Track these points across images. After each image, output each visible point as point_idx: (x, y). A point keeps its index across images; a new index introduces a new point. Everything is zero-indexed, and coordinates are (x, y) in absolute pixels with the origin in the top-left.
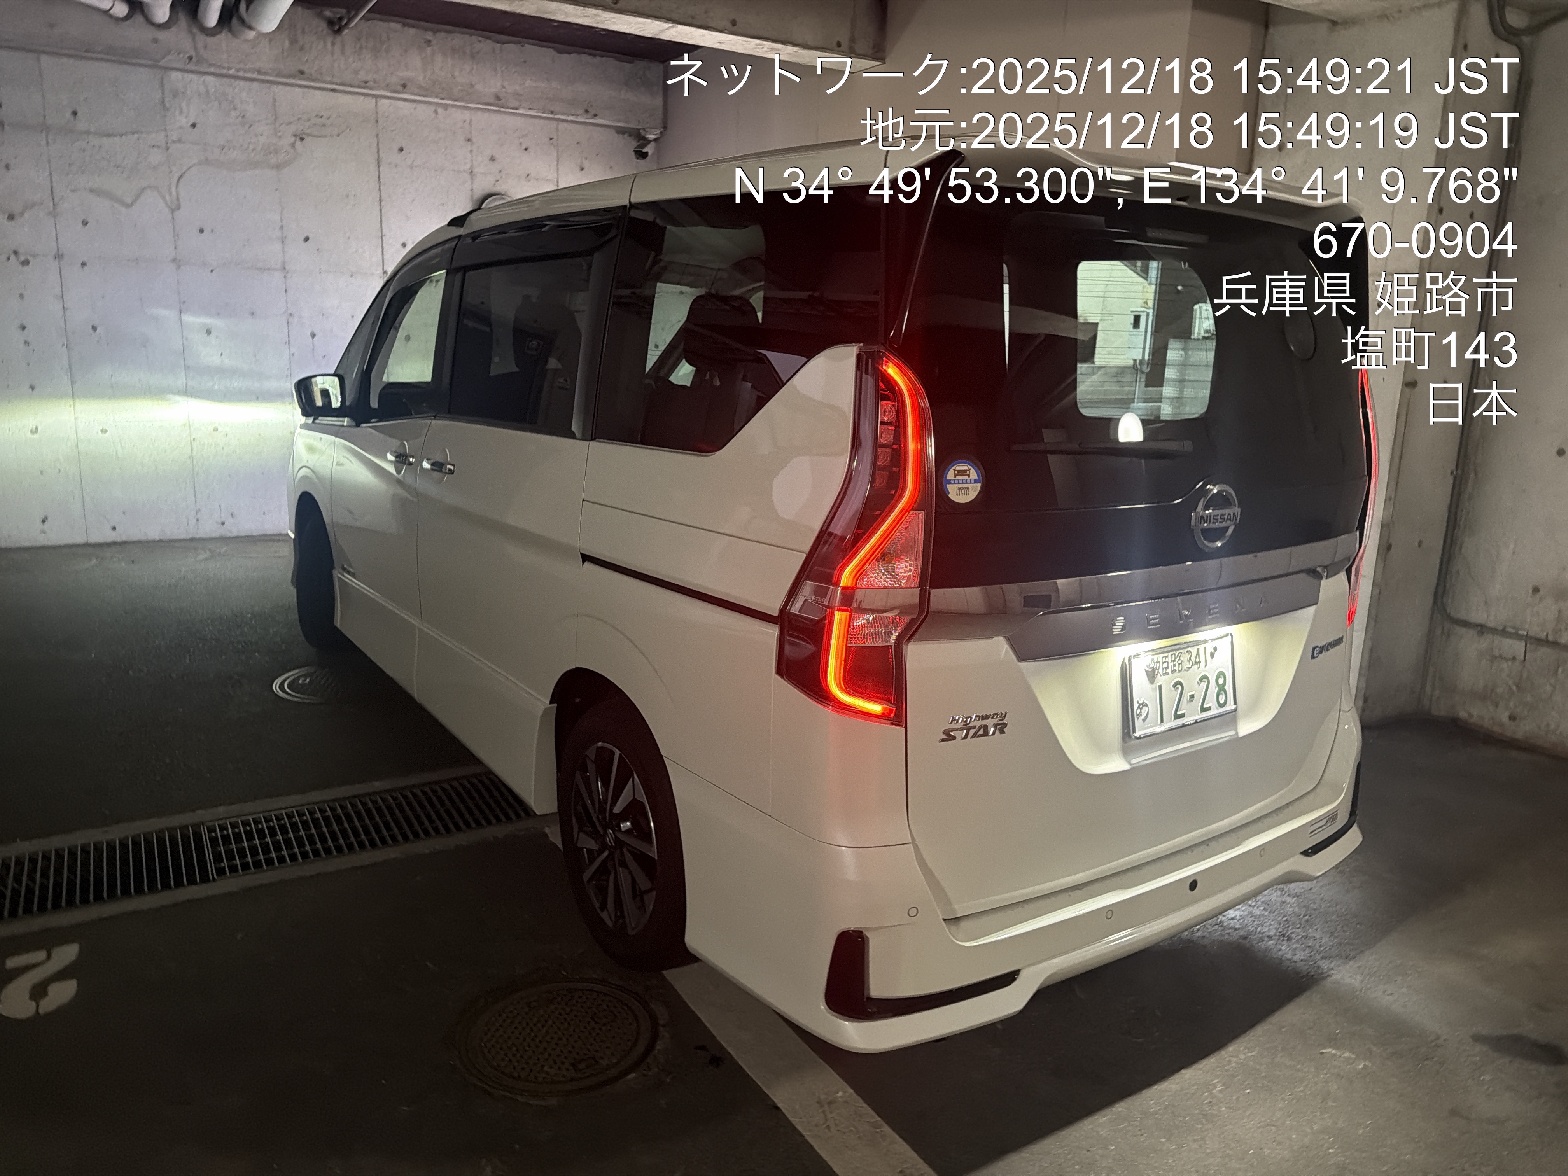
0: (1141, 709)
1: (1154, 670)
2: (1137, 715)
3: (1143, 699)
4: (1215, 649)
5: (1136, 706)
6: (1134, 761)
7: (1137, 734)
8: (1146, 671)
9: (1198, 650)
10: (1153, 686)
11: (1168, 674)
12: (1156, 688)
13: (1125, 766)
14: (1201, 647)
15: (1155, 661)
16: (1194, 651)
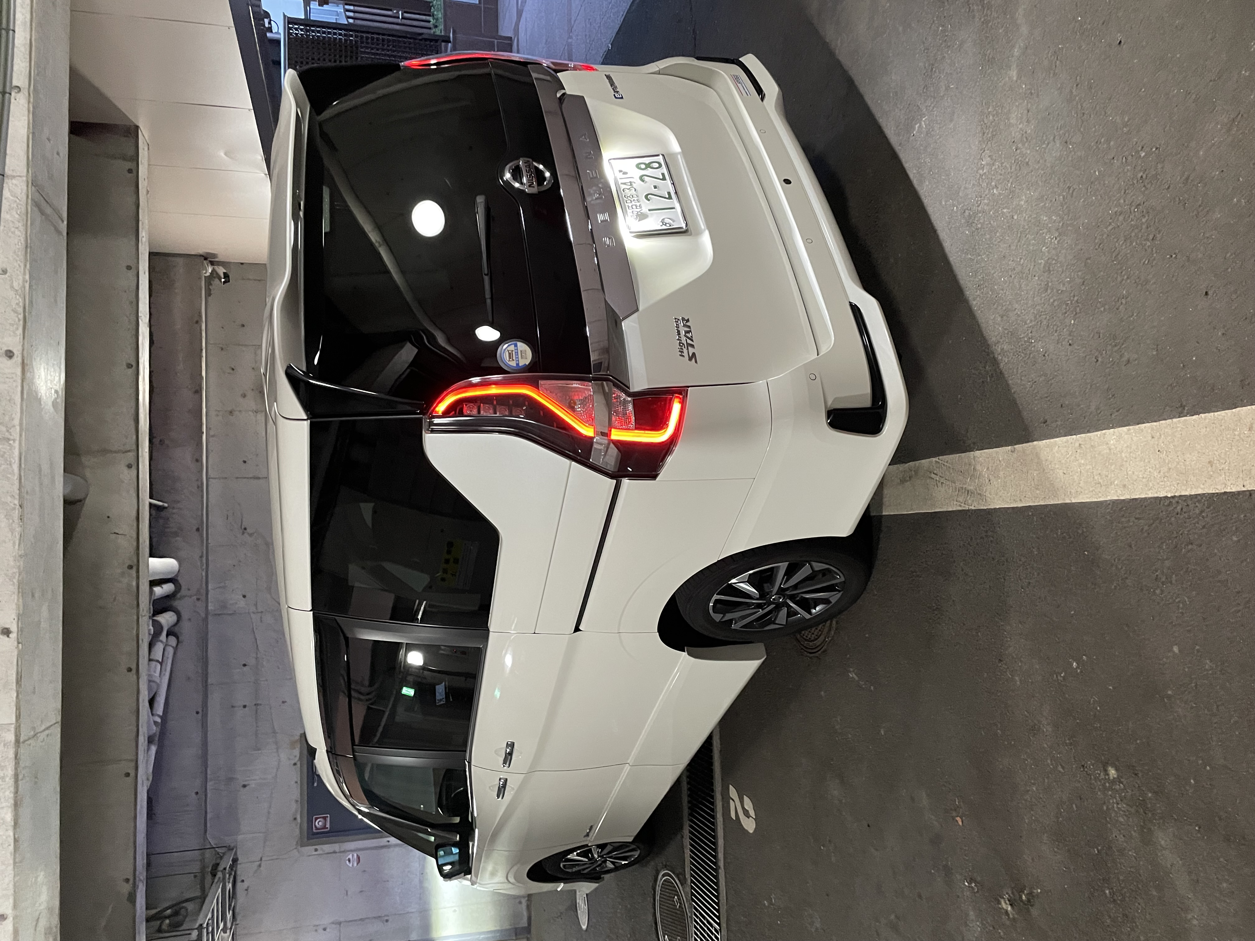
0: (666, 224)
1: (637, 215)
2: (670, 226)
3: (659, 222)
4: (620, 171)
5: (664, 227)
6: (703, 227)
7: (684, 226)
8: (639, 220)
9: (622, 184)
10: (649, 215)
11: (640, 205)
12: (651, 213)
13: (707, 233)
14: (620, 181)
15: (632, 214)
16: (623, 187)
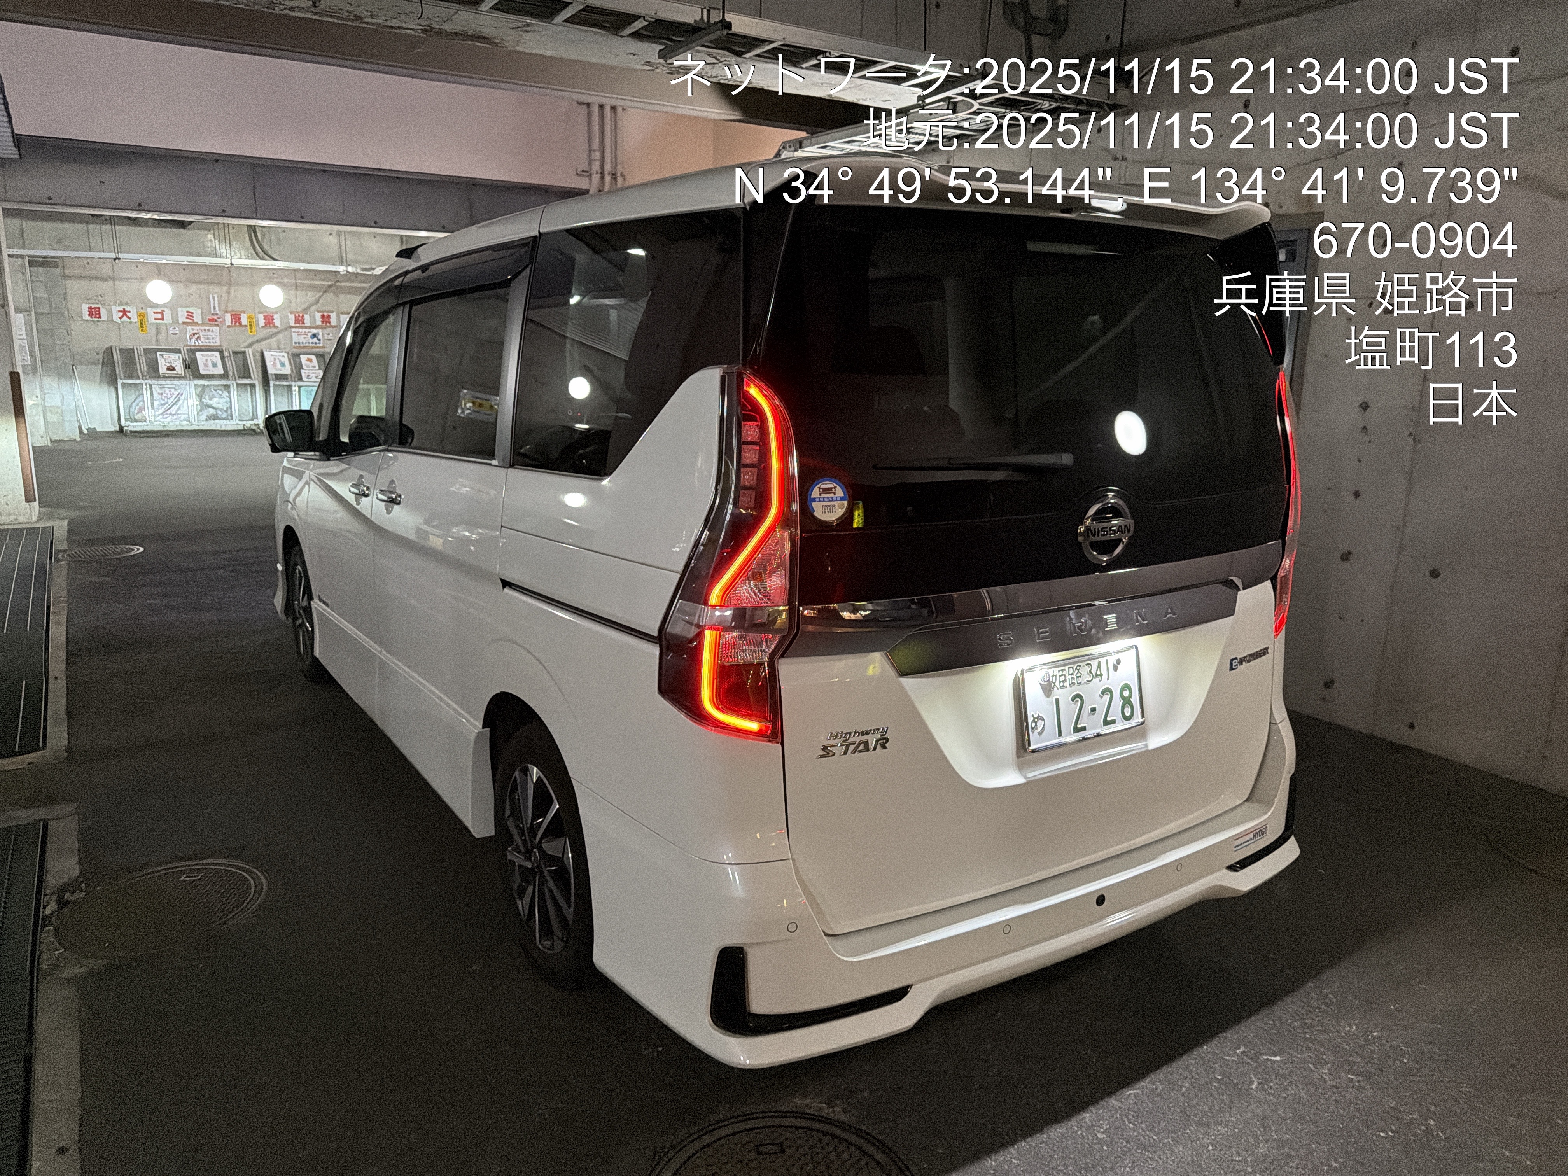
0: (1035, 723)
1: (1050, 683)
2: (1032, 728)
3: (1038, 712)
4: (1119, 661)
5: (1031, 719)
6: (1030, 774)
7: (1033, 747)
8: (1041, 685)
9: (1099, 662)
10: (1049, 699)
11: (1066, 687)
12: (1052, 701)
13: (1021, 780)
14: (1101, 660)
15: (1051, 674)
16: (1095, 664)
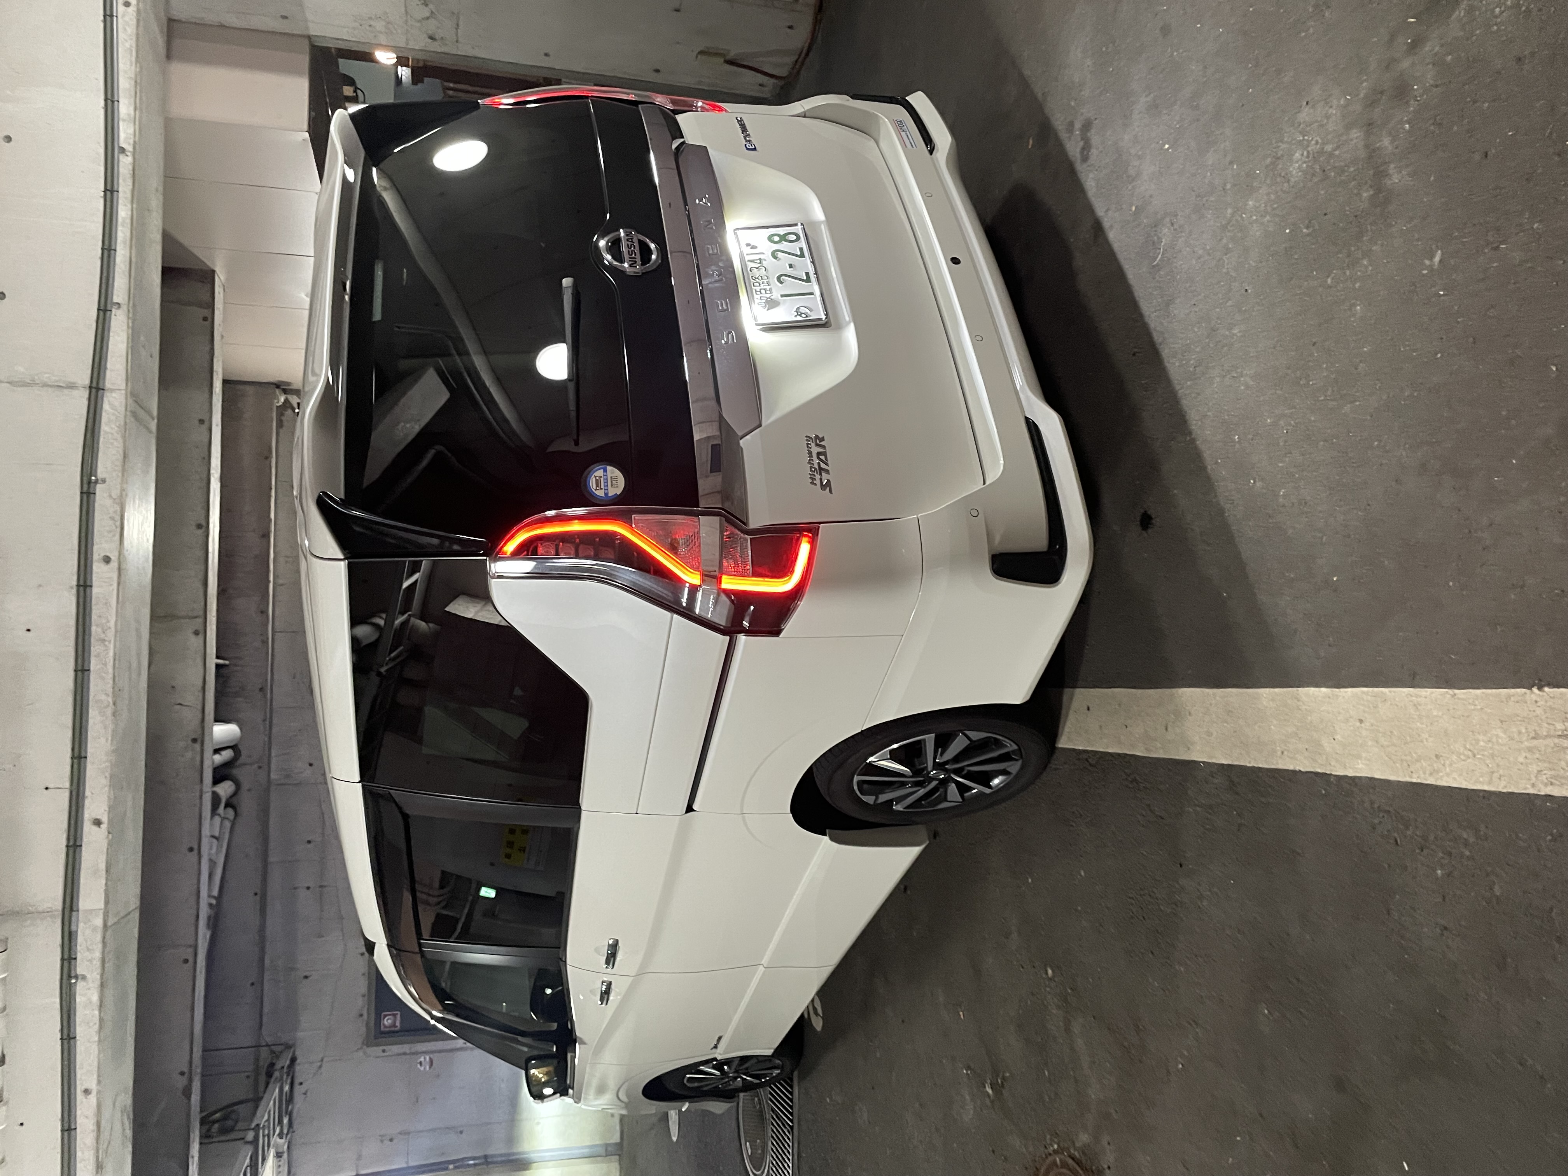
0: (802, 313)
1: (767, 302)
3: (793, 312)
4: (748, 245)
5: (799, 318)
6: (847, 319)
7: (824, 317)
8: (768, 309)
9: (749, 261)
10: (781, 302)
11: (770, 289)
12: (784, 300)
13: (852, 326)
14: (747, 258)
15: (760, 301)
16: (750, 265)
